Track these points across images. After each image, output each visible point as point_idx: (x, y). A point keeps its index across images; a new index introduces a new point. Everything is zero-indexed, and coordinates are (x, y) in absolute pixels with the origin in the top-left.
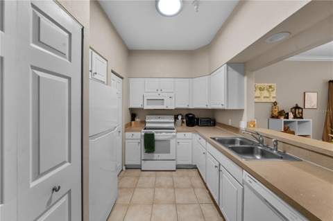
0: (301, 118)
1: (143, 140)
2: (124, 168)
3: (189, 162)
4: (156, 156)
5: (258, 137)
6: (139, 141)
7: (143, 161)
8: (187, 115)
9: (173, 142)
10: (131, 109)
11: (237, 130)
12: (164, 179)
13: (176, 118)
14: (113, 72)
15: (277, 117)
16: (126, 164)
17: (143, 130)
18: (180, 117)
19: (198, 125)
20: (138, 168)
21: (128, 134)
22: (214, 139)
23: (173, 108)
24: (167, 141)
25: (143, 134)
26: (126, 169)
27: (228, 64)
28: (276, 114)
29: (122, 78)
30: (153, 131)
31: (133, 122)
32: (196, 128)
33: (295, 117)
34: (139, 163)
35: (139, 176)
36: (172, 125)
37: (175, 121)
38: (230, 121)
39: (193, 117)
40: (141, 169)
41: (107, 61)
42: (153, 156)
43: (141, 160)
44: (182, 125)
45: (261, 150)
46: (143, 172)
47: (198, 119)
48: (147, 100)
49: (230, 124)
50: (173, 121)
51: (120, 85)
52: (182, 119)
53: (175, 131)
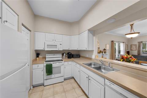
0: (106, 53)
1: (45, 68)
2: (32, 87)
3: (70, 76)
4: (53, 76)
5: (102, 62)
6: (43, 69)
7: (45, 81)
8: (68, 53)
9: (62, 68)
10: (36, 51)
12: (58, 88)
13: (63, 55)
15: (100, 53)
16: (33, 84)
17: (45, 63)
18: (65, 54)
19: (73, 57)
21: (35, 66)
22: (84, 64)
23: (62, 50)
24: (59, 67)
25: (45, 65)
26: (33, 87)
28: (99, 52)
30: (52, 63)
31: (37, 58)
33: (104, 53)
34: (43, 82)
36: (61, 58)
37: (62, 56)
38: (87, 55)
39: (71, 54)
40: (44, 85)
41: (18, 15)
42: (52, 76)
43: (44, 80)
44: (65, 58)
45: (104, 67)
46: (46, 87)
47: (73, 55)
48: (47, 45)
49: (87, 56)
50: (61, 56)
51: (29, 35)
52: (66, 55)
53: (63, 61)
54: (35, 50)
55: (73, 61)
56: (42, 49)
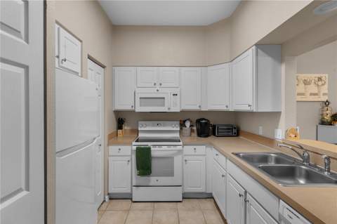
1: (134, 157)
2: (107, 197)
3: (202, 189)
4: (153, 180)
5: (301, 152)
6: (129, 158)
7: (134, 188)
8: (198, 121)
9: (178, 161)
10: (117, 112)
11: (270, 141)
13: (182, 124)
14: (90, 58)
15: (330, 124)
16: (110, 192)
17: (134, 143)
18: (188, 124)
19: (214, 134)
20: (128, 197)
21: (113, 149)
22: (237, 155)
23: (178, 110)
24: (170, 159)
25: (135, 148)
26: (110, 199)
27: (258, 45)
28: (328, 118)
29: (104, 67)
30: (149, 144)
31: (120, 131)
32: (211, 139)
34: (129, 191)
35: (129, 210)
36: (177, 135)
37: (181, 129)
38: (261, 128)
39: (207, 123)
40: (131, 199)
41: (81, 41)
42: (149, 181)
43: (132, 186)
44: (190, 135)
45: (307, 171)
46: (135, 204)
47: (214, 127)
48: (140, 98)
49: (261, 133)
50: (179, 129)
51: (101, 77)
52: (191, 126)
53: (181, 143)
54: (114, 111)
55: (211, 145)
56: (129, 108)
